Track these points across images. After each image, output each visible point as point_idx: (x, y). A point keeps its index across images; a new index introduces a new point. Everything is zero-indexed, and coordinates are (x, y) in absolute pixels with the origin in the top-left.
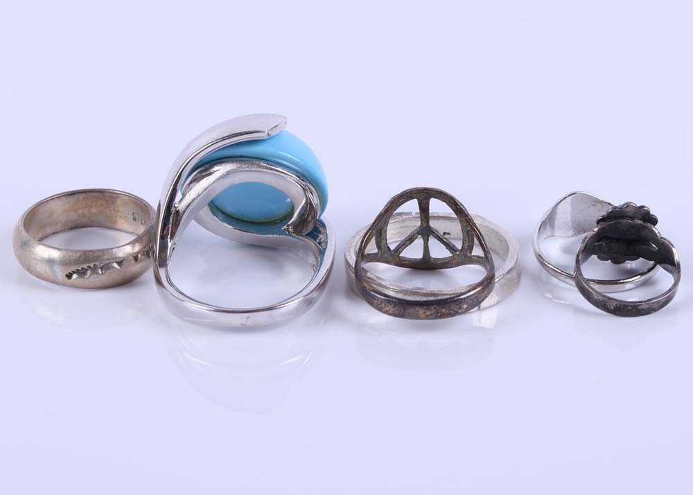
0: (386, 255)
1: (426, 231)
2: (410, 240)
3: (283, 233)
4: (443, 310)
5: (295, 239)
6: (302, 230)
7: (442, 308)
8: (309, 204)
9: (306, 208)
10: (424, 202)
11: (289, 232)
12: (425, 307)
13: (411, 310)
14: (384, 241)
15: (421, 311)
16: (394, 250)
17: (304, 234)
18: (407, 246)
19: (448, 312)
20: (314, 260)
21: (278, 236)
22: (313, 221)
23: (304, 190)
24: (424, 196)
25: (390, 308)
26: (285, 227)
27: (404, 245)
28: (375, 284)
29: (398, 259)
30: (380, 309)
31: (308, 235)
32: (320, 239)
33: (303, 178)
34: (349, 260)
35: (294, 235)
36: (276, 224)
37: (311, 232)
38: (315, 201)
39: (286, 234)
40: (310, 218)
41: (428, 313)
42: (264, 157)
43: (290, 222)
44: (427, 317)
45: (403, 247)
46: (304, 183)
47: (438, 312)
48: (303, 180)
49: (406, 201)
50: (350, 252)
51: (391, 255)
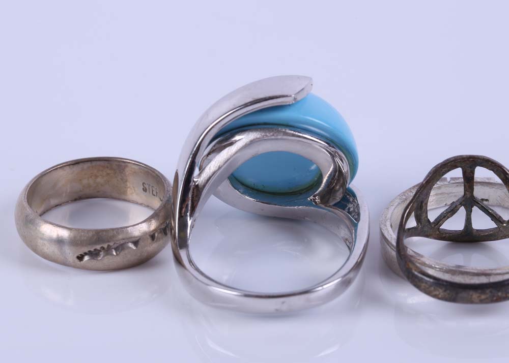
0: (426, 229)
1: (469, 201)
2: (452, 211)
3: (309, 204)
4: (500, 294)
5: (323, 211)
6: (329, 199)
7: (499, 291)
8: (338, 171)
9: (334, 176)
10: (469, 170)
11: (316, 203)
12: (480, 291)
13: (464, 294)
14: (424, 214)
15: (475, 295)
16: (434, 223)
17: (332, 204)
18: (448, 218)
19: (504, 295)
20: (348, 233)
21: (304, 207)
22: (341, 190)
23: (333, 156)
24: (469, 163)
25: (440, 292)
26: (312, 197)
27: (445, 217)
28: (419, 263)
29: (438, 232)
30: (428, 293)
31: (337, 205)
32: (349, 209)
33: (332, 144)
34: (386, 235)
35: (323, 206)
36: (301, 194)
37: (339, 202)
38: (345, 168)
39: (313, 206)
40: (338, 187)
41: (483, 297)
42: (291, 124)
43: (317, 192)
44: (482, 302)
45: (444, 219)
46: (333, 149)
47: (494, 296)
48: (333, 147)
49: (449, 171)
50: (386, 225)
51: (432, 228)
